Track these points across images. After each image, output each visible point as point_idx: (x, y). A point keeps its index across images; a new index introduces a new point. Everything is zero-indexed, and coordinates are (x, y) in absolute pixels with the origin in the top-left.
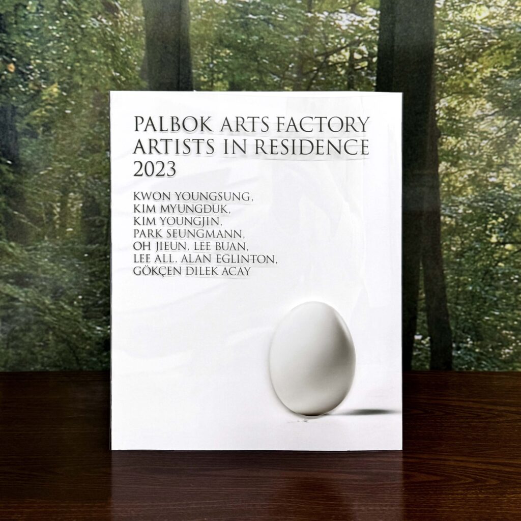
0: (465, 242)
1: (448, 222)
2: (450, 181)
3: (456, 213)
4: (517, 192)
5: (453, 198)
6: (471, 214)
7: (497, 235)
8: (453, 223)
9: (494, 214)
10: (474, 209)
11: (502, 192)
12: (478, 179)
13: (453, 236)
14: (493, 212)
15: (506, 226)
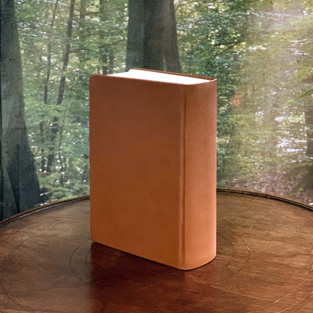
0: (194, 45)
1: (182, 34)
2: (182, 9)
3: (187, 28)
4: (226, 14)
5: (185, 19)
6: (197, 28)
7: (215, 40)
8: (186, 34)
9: (213, 28)
10: (199, 25)
11: (217, 14)
12: (201, 7)
13: (186, 42)
14: (212, 26)
15: (220, 34)
